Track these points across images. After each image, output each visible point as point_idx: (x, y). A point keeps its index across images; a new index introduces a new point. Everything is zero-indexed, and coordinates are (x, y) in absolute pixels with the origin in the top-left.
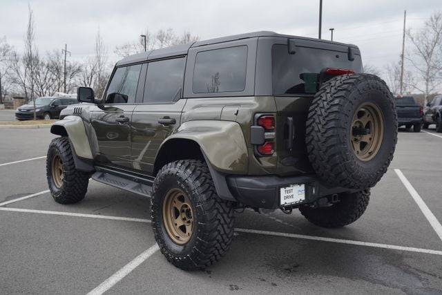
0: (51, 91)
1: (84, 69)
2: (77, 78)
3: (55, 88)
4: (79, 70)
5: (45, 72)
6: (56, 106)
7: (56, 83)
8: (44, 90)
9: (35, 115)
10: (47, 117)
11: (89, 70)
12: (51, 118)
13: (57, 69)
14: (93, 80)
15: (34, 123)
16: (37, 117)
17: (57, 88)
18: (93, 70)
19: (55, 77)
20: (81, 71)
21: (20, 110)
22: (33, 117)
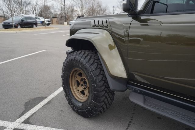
0: (16, 14)
1: (32, 3)
2: (29, 7)
3: (18, 12)
4: (30, 3)
5: (13, 4)
6: (23, 21)
7: (19, 9)
8: (13, 13)
9: (13, 26)
10: (19, 27)
11: (35, 4)
12: (21, 28)
13: (19, 3)
14: (37, 8)
15: (14, 30)
16: (15, 27)
17: (19, 12)
18: (36, 3)
19: (18, 7)
20: (31, 4)
21: (4, 23)
22: (13, 27)
